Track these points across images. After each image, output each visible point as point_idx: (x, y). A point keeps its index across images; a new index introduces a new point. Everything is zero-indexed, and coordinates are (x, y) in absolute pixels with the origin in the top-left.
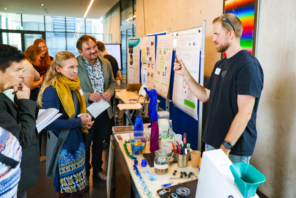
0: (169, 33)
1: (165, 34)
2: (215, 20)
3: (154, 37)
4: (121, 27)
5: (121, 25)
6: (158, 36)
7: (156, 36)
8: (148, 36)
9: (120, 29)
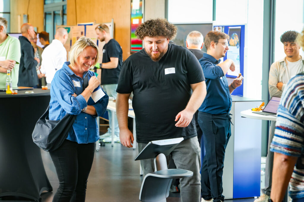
0: (95, 25)
1: (92, 25)
2: (96, 28)
3: (83, 27)
4: (45, 6)
5: (45, 4)
6: (87, 27)
7: (85, 25)
8: (79, 25)
9: (43, 8)
